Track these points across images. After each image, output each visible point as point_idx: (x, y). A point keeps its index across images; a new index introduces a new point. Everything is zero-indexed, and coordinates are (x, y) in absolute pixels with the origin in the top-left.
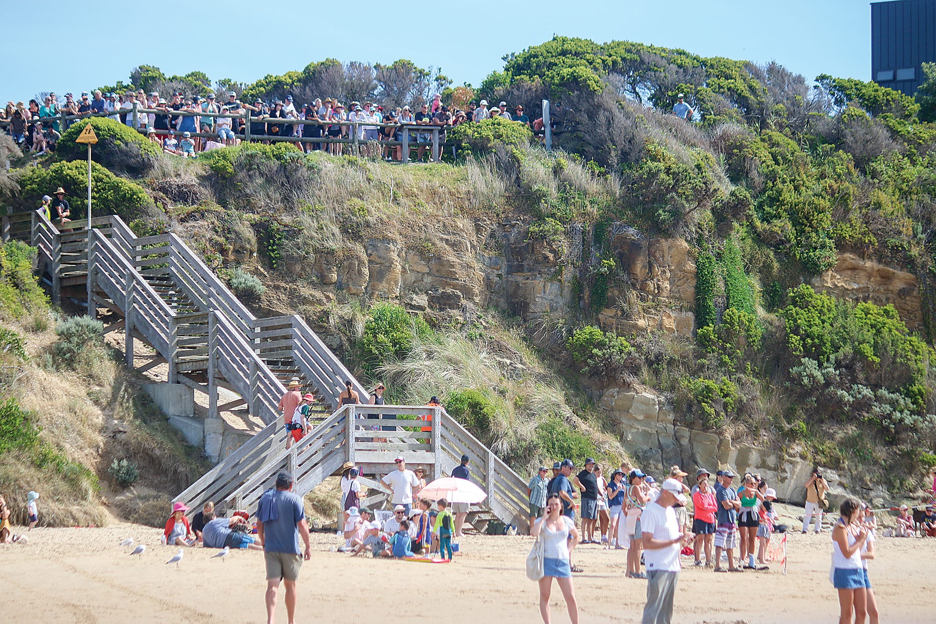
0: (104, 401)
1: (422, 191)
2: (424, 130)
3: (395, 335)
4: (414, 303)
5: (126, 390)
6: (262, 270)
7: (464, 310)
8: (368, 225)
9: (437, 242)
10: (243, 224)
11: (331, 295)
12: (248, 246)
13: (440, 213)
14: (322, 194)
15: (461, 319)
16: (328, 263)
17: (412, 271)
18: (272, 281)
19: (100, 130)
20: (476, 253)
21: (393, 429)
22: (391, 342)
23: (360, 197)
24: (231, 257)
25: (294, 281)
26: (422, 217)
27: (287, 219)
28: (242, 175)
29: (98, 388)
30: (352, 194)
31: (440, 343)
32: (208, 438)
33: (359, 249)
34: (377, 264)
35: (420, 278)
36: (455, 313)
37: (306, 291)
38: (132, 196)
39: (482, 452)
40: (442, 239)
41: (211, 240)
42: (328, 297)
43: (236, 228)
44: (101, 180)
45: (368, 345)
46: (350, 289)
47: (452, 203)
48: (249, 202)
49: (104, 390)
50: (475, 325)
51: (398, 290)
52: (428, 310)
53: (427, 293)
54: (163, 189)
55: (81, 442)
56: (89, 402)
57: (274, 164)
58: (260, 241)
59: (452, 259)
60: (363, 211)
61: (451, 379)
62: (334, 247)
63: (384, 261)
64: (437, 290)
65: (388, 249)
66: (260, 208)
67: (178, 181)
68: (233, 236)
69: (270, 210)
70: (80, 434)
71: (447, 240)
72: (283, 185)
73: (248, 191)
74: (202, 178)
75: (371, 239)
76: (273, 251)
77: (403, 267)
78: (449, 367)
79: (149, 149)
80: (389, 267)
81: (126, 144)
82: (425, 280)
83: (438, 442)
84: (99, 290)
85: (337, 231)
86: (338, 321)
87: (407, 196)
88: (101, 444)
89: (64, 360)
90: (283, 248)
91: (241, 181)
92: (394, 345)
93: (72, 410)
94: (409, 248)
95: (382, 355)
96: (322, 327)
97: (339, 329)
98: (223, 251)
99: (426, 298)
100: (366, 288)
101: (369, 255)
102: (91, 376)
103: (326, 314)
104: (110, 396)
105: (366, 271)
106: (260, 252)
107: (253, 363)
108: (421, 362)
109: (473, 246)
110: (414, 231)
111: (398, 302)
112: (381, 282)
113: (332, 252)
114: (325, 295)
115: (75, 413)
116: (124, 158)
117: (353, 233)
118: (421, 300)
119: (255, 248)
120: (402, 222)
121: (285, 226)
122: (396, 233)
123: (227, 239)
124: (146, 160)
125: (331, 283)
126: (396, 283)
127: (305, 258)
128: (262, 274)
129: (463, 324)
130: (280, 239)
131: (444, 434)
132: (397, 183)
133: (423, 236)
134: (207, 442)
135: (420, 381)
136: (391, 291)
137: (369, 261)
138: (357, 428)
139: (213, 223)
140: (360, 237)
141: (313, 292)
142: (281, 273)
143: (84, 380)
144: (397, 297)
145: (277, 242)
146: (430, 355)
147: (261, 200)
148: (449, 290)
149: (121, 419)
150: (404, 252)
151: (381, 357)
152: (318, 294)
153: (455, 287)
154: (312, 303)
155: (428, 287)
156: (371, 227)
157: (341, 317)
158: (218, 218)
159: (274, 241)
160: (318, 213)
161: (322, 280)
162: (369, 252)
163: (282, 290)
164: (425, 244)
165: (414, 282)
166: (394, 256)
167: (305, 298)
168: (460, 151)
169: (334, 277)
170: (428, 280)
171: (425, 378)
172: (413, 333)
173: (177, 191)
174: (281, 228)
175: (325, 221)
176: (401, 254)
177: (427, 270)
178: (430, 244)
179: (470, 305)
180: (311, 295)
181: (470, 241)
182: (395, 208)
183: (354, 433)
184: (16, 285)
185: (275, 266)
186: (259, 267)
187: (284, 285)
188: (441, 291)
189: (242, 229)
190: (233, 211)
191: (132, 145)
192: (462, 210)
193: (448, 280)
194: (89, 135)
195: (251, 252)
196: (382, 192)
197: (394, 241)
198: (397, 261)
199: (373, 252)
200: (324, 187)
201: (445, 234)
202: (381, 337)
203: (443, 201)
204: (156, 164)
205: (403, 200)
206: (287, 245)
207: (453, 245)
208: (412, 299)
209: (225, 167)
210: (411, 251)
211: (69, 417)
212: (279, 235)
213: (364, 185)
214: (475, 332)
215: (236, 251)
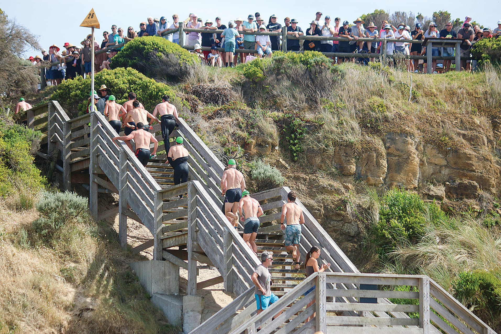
0: (78, 279)
1: (441, 92)
2: (447, 44)
3: (408, 220)
4: (431, 193)
5: (107, 268)
6: (283, 162)
7: (480, 199)
8: (386, 119)
9: (454, 136)
10: (266, 120)
11: (350, 186)
12: (270, 140)
13: (458, 111)
14: (345, 95)
15: (477, 208)
16: (347, 155)
17: (430, 163)
18: (293, 172)
19: (145, 45)
20: (493, 147)
21: (374, 301)
22: (404, 226)
23: (381, 96)
24: (254, 150)
25: (313, 173)
26: (440, 114)
27: (309, 116)
28: (270, 79)
29: (73, 265)
30: (373, 93)
31: (454, 228)
32: (186, 317)
33: (378, 142)
34: (395, 156)
35: (437, 170)
36: (471, 202)
37: (324, 181)
38: (157, 93)
39: (480, 328)
40: (459, 134)
41: (234, 134)
42: (347, 188)
43: (260, 124)
44: (134, 83)
45: (382, 230)
46: (368, 180)
47: (470, 102)
48: (276, 102)
49: (79, 266)
50: (491, 214)
51: (417, 181)
52: (445, 200)
53: (445, 184)
54: (195, 92)
55: (41, 320)
56: (60, 279)
57: (300, 68)
58: (282, 135)
59: (469, 151)
60: (382, 107)
61: (464, 262)
62: (352, 140)
63: (401, 154)
64: (454, 181)
65: (405, 142)
66: (285, 107)
67: (211, 85)
68: (256, 131)
69: (295, 109)
70: (41, 312)
71: (464, 136)
72: (308, 86)
73: (275, 93)
74: (235, 84)
75: (389, 133)
76: (294, 145)
77: (421, 160)
78: (463, 250)
79: (187, 60)
80: (407, 158)
81: (167, 55)
82: (443, 172)
83: (427, 316)
84: (100, 172)
85: (355, 125)
86: (356, 209)
87: (426, 95)
88: (65, 323)
89: (41, 236)
90: (305, 142)
91: (269, 84)
92: (407, 230)
93: (36, 287)
94: (427, 142)
95: (395, 240)
96: (339, 215)
97: (357, 217)
98: (245, 145)
99: (444, 189)
100: (384, 179)
101: (387, 148)
102: (68, 253)
103: (344, 203)
104: (85, 273)
105: (384, 163)
106: (281, 145)
107: (227, 233)
108: (435, 246)
109: (490, 141)
110: (432, 126)
111: (416, 192)
112: (399, 174)
113: (350, 145)
114: (344, 185)
115: (40, 290)
116: (164, 67)
117: (372, 128)
118: (440, 190)
119: (277, 141)
120: (420, 118)
121: (307, 122)
122: (414, 127)
123: (250, 133)
124: (183, 68)
125: (350, 175)
126: (414, 175)
127: (324, 150)
128: (283, 166)
129: (479, 213)
130: (301, 134)
131: (434, 307)
132: (417, 85)
133: (441, 131)
134: (185, 321)
135: (432, 264)
136: (409, 182)
137: (388, 154)
138: (329, 299)
139: (237, 120)
140: (379, 131)
141: (332, 182)
142: (301, 165)
143: (61, 257)
144: (415, 188)
145: (298, 136)
146: (443, 240)
147: (287, 101)
148: (466, 181)
149: (95, 297)
150: (422, 147)
151: (394, 242)
152: (336, 184)
153: (471, 178)
154: (330, 193)
155: (446, 178)
156: (389, 122)
157: (359, 206)
158: (243, 115)
159: (296, 136)
160: (339, 110)
161: (341, 172)
162: (388, 145)
163: (302, 181)
164: (442, 139)
165: (432, 174)
166: (412, 149)
167: (324, 188)
168: (479, 61)
169: (353, 168)
170: (445, 172)
171: (438, 262)
172: (426, 218)
173: (209, 94)
174: (303, 123)
175: (346, 116)
176: (419, 148)
177: (444, 162)
178: (447, 138)
179: (486, 195)
180: (329, 185)
181: (486, 136)
182: (414, 106)
183: (324, 306)
184: (8, 165)
185: (296, 158)
186: (281, 160)
187: (304, 176)
188: (458, 181)
189: (265, 124)
190: (258, 110)
191: (173, 55)
192: (479, 107)
193: (465, 172)
194: (92, 19)
195: (273, 146)
196: (402, 92)
197: (412, 135)
198: (414, 153)
199: (391, 145)
200: (346, 87)
201: (462, 130)
202: (394, 222)
203: (461, 101)
204: (192, 72)
205: (421, 99)
206: (308, 139)
207: (470, 139)
208: (429, 190)
209: (255, 72)
210: (429, 145)
211: (31, 294)
212: (300, 129)
213: (385, 86)
214: (491, 220)
215: (259, 145)
